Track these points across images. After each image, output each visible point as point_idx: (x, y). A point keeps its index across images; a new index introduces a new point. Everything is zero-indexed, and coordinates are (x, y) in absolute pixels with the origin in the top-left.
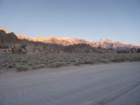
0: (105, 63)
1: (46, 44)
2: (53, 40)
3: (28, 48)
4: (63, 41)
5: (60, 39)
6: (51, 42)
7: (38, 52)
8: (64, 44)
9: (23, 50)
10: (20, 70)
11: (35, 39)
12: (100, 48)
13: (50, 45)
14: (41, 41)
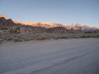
1: (34, 27)
2: (38, 24)
3: (21, 29)
5: (43, 23)
6: (37, 26)
7: (28, 32)
8: (47, 27)
9: (18, 31)
11: (26, 24)
12: (72, 30)
13: (37, 28)
14: (31, 25)
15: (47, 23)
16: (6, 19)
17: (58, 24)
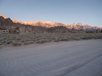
0: (77, 40)
1: (34, 27)
2: (39, 23)
3: (21, 29)
4: (47, 24)
5: (44, 23)
6: (38, 25)
7: (28, 32)
8: (47, 26)
9: (17, 31)
10: (15, 45)
11: (25, 23)
12: (73, 29)
13: (37, 27)
14: (30, 24)
15: (48, 22)
16: (5, 18)
17: (59, 24)
